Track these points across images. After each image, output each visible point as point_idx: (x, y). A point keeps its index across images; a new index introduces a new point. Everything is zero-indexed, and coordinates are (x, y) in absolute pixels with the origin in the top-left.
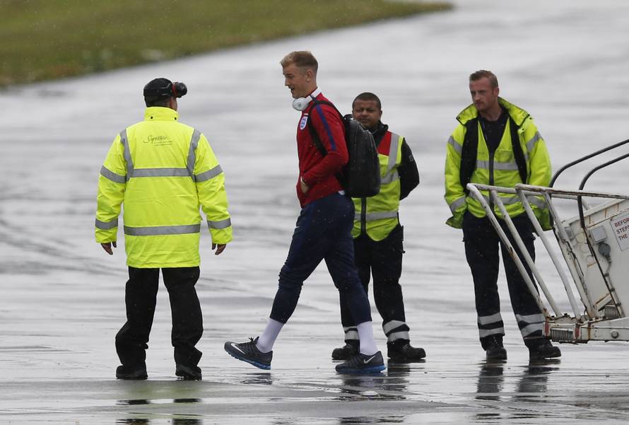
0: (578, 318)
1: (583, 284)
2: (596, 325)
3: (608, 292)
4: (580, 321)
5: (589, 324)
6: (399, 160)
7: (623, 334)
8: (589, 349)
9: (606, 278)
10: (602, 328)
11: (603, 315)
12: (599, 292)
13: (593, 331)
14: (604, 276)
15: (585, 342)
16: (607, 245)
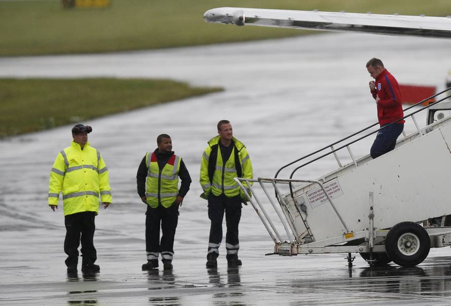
0: (292, 243)
1: (294, 226)
2: (301, 246)
3: (306, 229)
4: (293, 244)
5: (298, 246)
6: (178, 169)
7: (315, 250)
8: (298, 258)
9: (305, 223)
10: (304, 247)
11: (304, 241)
12: (302, 230)
13: (299, 249)
14: (304, 222)
15: (296, 255)
16: (305, 206)
